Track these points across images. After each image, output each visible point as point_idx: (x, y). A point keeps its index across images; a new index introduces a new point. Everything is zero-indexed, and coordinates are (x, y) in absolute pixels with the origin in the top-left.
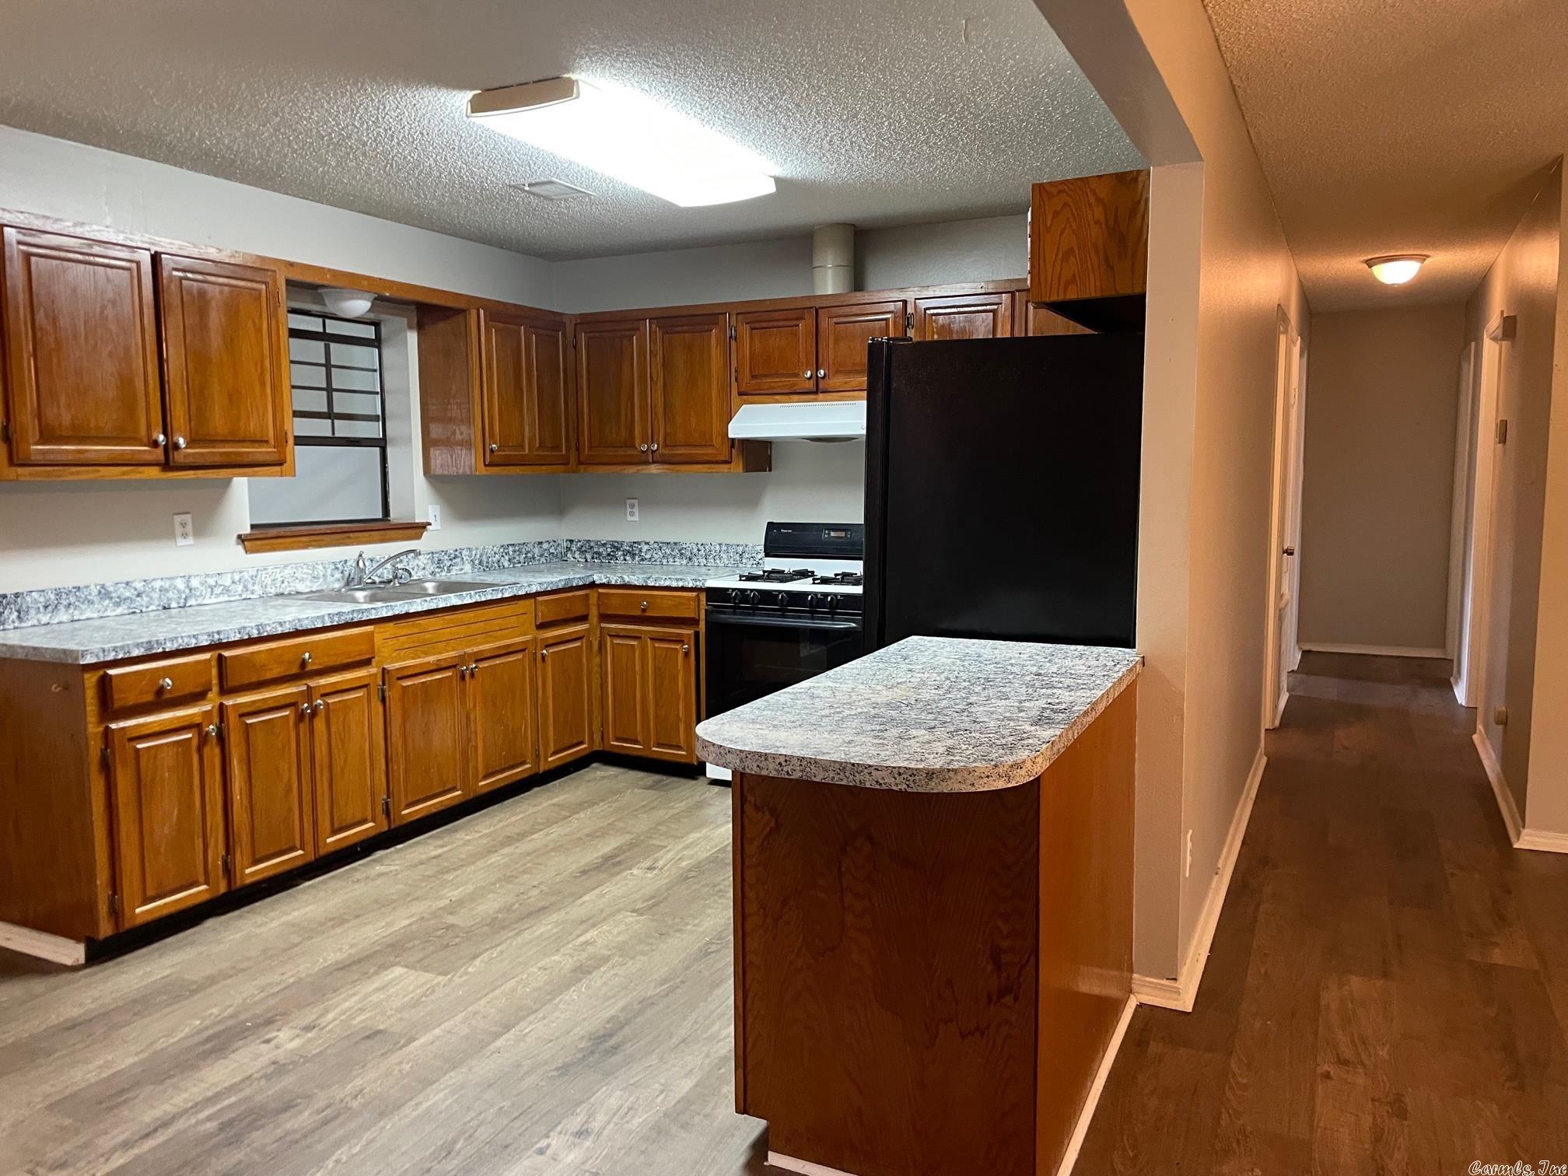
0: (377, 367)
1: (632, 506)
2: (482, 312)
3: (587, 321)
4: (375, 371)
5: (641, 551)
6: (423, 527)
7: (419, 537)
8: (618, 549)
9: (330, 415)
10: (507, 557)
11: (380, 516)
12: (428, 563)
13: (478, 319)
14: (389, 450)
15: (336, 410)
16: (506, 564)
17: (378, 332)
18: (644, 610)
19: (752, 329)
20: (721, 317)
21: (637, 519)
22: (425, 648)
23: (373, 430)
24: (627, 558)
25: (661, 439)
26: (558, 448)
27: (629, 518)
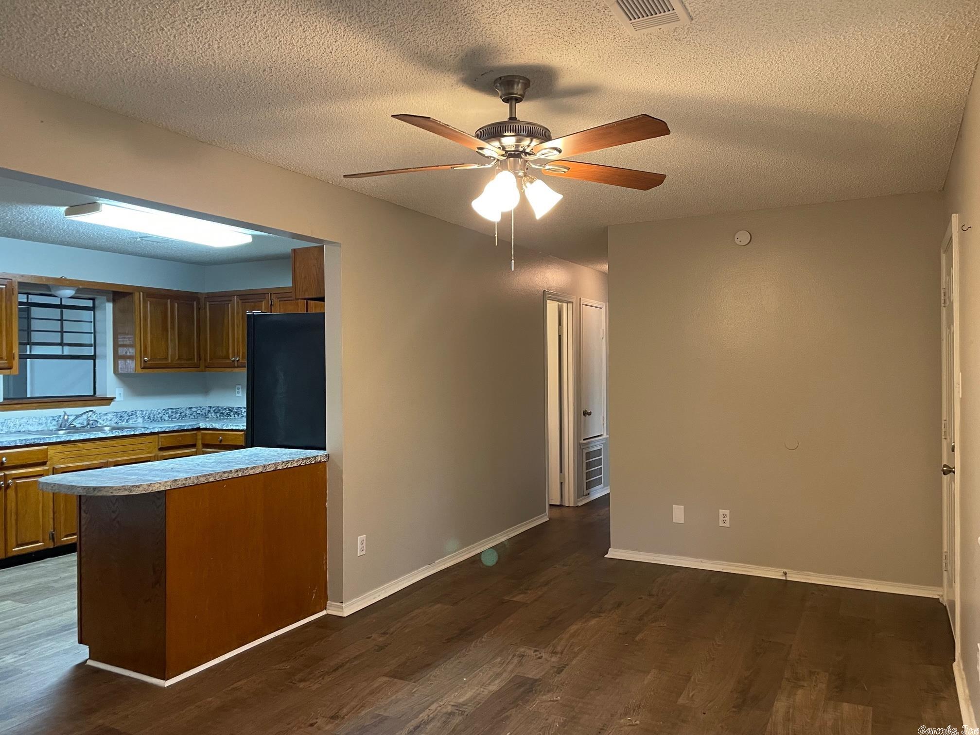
0: (92, 320)
1: (238, 389)
2: (141, 293)
3: (211, 296)
4: (91, 322)
5: (241, 412)
6: (112, 399)
7: (109, 404)
8: (232, 411)
9: (62, 344)
10: (167, 415)
11: (92, 394)
12: (113, 418)
13: (138, 297)
14: (97, 361)
15: (65, 341)
16: (166, 419)
17: (94, 304)
18: (221, 441)
19: (280, 301)
20: (267, 295)
21: (241, 396)
22: (82, 458)
23: (90, 351)
24: (236, 416)
25: (241, 355)
26: (192, 359)
27: (237, 395)
